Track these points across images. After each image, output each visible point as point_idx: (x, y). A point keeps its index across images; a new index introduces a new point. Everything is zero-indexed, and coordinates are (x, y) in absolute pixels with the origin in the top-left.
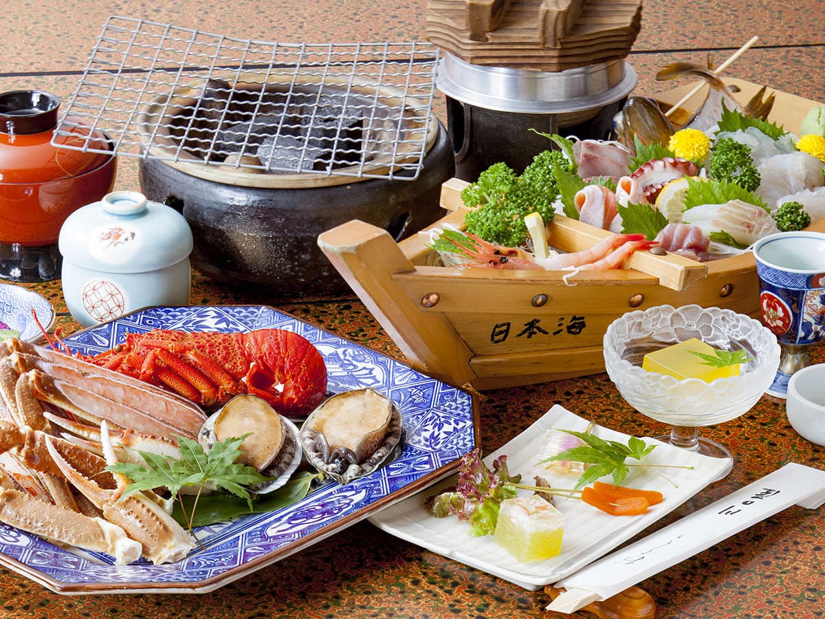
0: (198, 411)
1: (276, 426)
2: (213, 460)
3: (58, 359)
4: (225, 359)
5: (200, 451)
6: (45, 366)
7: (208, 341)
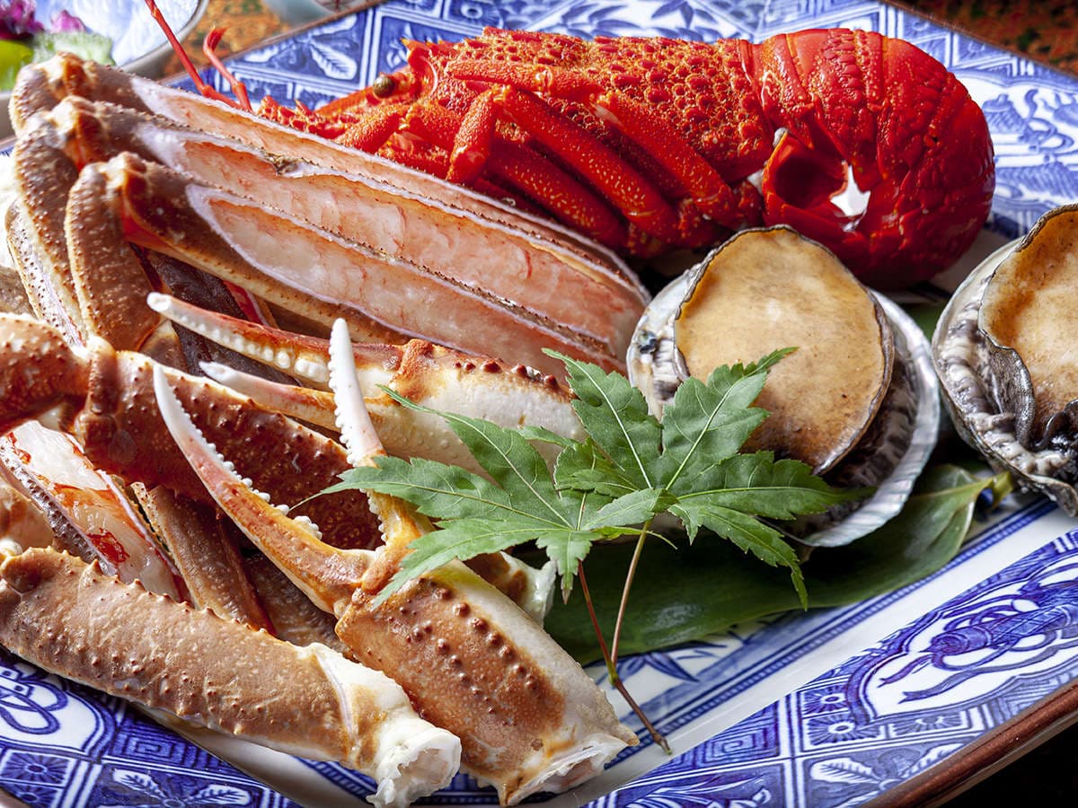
0: (622, 275)
1: (863, 327)
2: (678, 441)
3: (204, 120)
4: (699, 119)
5: (635, 409)
6: (160, 141)
7: (648, 65)
